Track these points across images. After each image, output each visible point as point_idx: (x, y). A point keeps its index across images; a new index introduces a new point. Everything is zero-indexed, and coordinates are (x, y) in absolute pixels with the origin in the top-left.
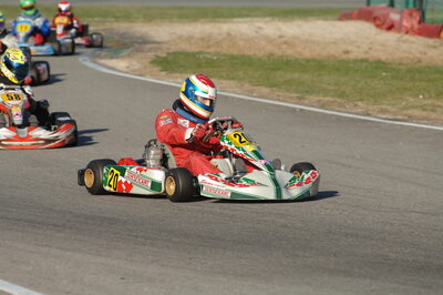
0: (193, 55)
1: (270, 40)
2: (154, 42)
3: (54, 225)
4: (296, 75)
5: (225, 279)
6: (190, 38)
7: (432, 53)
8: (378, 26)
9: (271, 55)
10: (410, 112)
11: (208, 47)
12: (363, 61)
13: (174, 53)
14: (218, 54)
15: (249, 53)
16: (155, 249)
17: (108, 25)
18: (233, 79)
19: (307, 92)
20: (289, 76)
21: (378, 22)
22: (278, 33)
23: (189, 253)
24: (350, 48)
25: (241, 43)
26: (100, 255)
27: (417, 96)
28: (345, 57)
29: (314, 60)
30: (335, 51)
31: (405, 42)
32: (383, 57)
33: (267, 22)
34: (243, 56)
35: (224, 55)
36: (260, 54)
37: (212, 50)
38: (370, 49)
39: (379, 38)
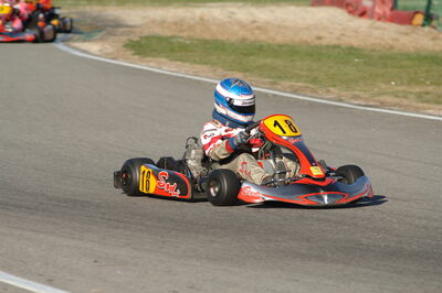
0: (166, 39)
1: (243, 26)
2: (127, 26)
3: (28, 208)
4: (269, 61)
5: (198, 264)
6: (162, 23)
7: (404, 40)
8: (350, 12)
9: (244, 40)
10: (382, 98)
11: (182, 31)
12: (335, 47)
13: (147, 38)
14: (190, 38)
15: (221, 38)
16: (128, 232)
17: (81, 9)
18: (205, 63)
19: (280, 77)
20: (261, 61)
21: (351, 9)
22: (251, 18)
23: (162, 237)
24: (322, 34)
25: (214, 28)
26: (74, 238)
27: (389, 82)
28: (318, 42)
29: (286, 45)
30: (307, 37)
31: (377, 28)
32: (355, 43)
33: (239, 7)
34: (216, 41)
35: (198, 40)
36: (233, 39)
37: (185, 34)
38: (343, 35)
39: (351, 24)
